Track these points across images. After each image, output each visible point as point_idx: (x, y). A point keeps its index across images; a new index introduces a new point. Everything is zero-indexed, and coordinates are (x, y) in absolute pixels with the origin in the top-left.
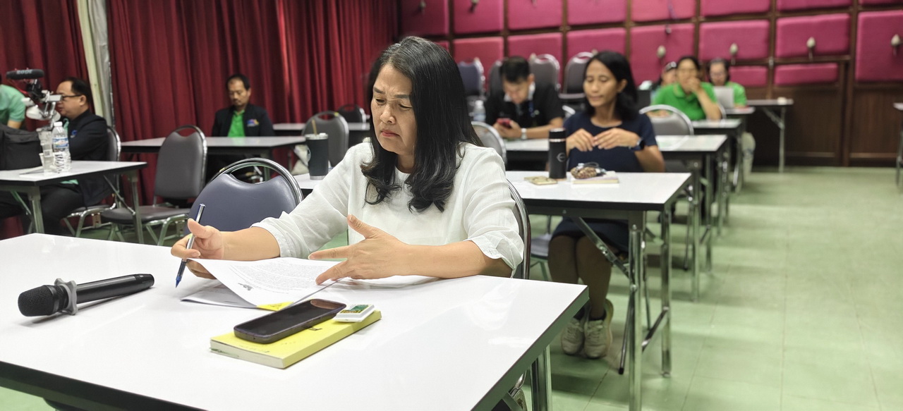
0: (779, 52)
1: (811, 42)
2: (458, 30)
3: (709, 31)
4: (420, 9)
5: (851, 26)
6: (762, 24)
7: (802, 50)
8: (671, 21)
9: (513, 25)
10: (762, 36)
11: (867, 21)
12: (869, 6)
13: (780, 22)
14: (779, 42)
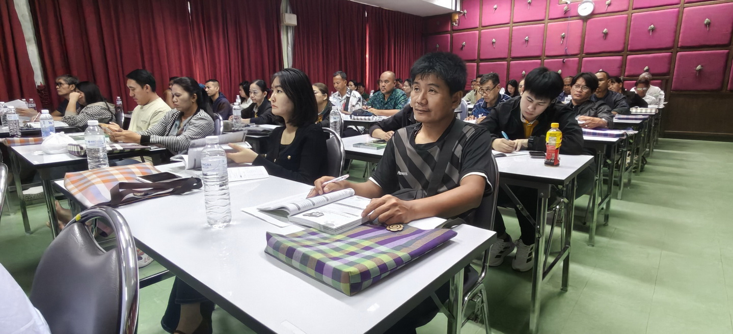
3: (587, 62)
4: (436, 48)
5: (671, 60)
6: (619, 58)
9: (482, 57)
10: (618, 65)
12: (684, 48)
13: (629, 57)
14: (627, 67)
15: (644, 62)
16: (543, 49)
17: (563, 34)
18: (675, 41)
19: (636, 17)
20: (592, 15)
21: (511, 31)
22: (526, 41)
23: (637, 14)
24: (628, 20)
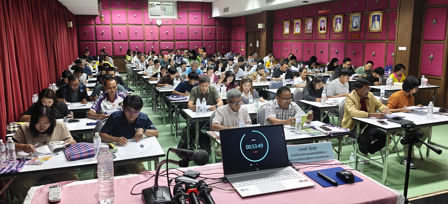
0: (176, 48)
1: (182, 47)
2: (98, 39)
3: (162, 43)
4: (85, 33)
5: (188, 43)
6: (173, 42)
7: (181, 48)
8: (154, 41)
9: (115, 39)
10: (173, 45)
11: (191, 42)
12: (191, 40)
13: (176, 42)
14: (176, 46)
15: (181, 44)
16: (144, 37)
17: (152, 31)
18: (189, 38)
19: (176, 28)
20: (162, 25)
21: (128, 28)
22: (136, 33)
23: (176, 27)
24: (174, 28)
